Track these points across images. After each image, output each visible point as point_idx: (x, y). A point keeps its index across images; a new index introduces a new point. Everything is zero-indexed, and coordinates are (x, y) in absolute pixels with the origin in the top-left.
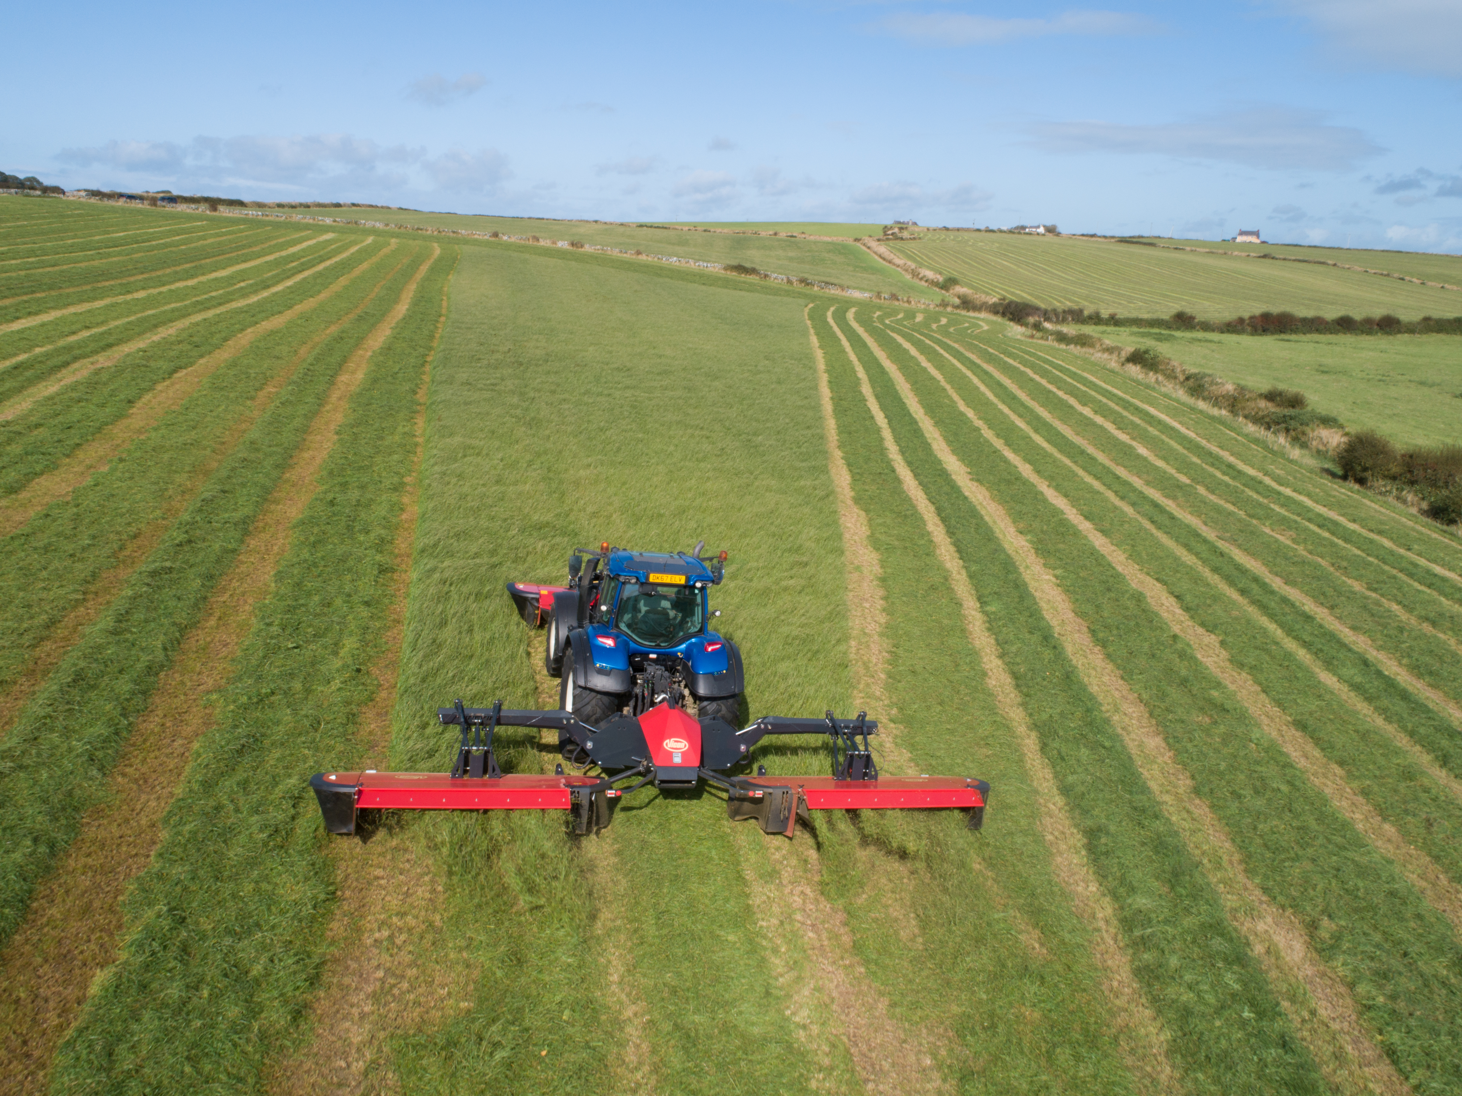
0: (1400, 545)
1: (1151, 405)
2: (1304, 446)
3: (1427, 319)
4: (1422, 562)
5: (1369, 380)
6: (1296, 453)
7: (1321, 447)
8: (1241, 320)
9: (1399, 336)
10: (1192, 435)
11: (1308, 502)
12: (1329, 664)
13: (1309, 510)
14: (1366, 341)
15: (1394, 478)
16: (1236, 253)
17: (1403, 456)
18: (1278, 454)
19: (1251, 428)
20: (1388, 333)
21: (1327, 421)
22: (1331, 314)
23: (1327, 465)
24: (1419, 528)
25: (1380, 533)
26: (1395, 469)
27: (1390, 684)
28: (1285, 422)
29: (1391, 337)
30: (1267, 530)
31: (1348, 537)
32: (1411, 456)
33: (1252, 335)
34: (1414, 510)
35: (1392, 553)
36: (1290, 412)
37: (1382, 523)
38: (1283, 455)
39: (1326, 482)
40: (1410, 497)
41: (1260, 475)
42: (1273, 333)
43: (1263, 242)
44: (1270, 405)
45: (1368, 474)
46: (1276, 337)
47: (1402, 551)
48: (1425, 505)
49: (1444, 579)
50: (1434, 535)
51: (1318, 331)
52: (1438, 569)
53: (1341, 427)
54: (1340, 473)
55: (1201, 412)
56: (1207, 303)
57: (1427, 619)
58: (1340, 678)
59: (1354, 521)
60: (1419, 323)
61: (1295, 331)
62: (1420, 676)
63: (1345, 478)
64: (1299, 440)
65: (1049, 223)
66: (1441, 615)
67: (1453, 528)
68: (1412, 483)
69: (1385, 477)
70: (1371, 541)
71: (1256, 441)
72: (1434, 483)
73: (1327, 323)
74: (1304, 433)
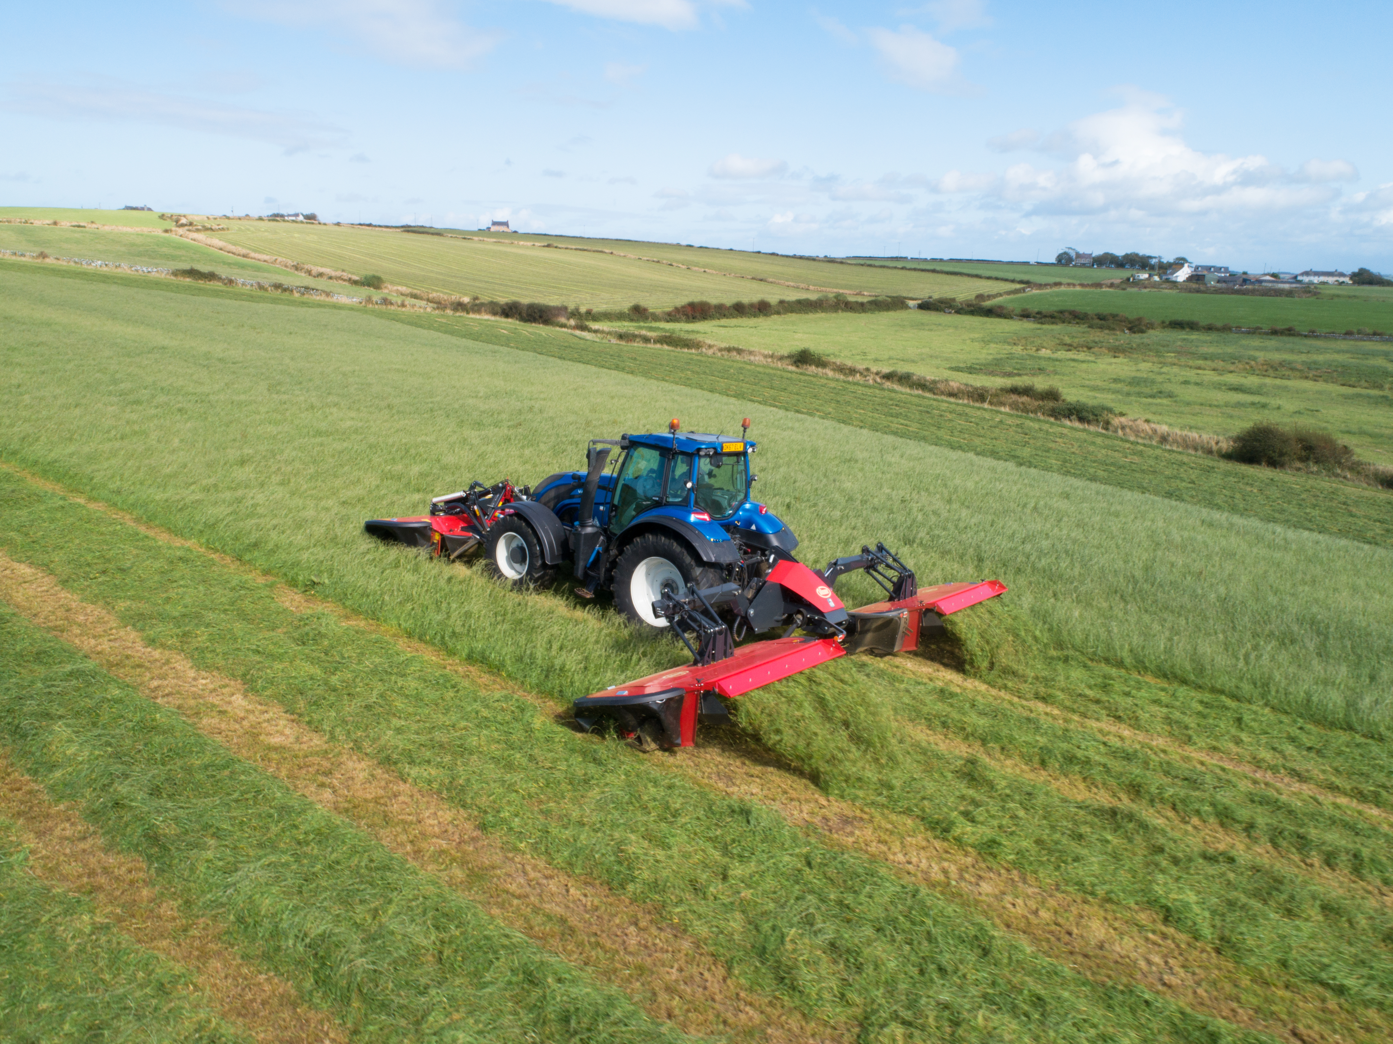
8: (677, 310)
20: (766, 315)
42: (700, 320)
60: (779, 306)
65: (307, 212)
73: (728, 309)
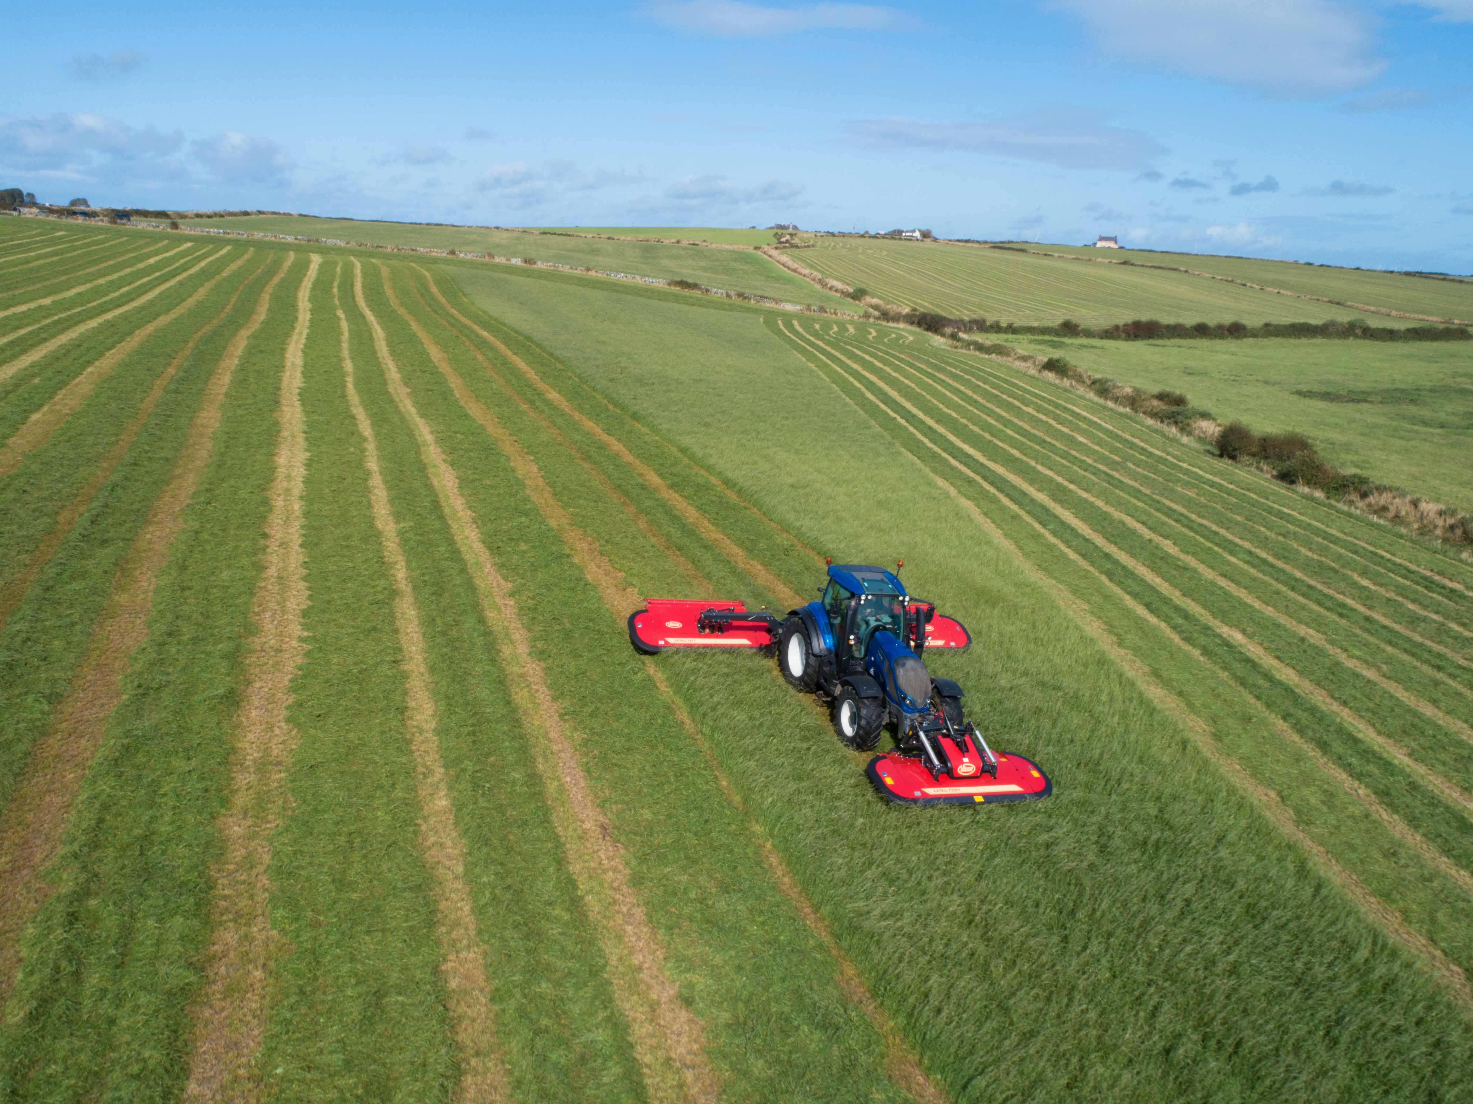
0: (1262, 497)
1: (1074, 405)
2: (1190, 434)
3: (1267, 325)
4: (1276, 506)
5: (1225, 380)
6: (1185, 439)
7: (1202, 435)
8: (1117, 328)
9: (1245, 340)
10: (1110, 427)
11: (1201, 473)
12: (1231, 553)
13: (1202, 477)
14: (1219, 345)
15: (1254, 455)
16: (1099, 260)
17: (1260, 439)
18: (1173, 440)
19: (1150, 422)
20: (1237, 338)
21: (1205, 415)
22: (1190, 320)
23: (1208, 447)
24: (1272, 486)
25: (1248, 490)
26: (1254, 450)
27: (1264, 561)
28: (1174, 417)
29: (1239, 341)
30: (1179, 489)
31: (1229, 493)
32: (1265, 440)
33: (1126, 340)
34: (1268, 476)
35: (1257, 501)
36: (1174, 408)
37: (1248, 484)
38: (1177, 441)
39: (1209, 459)
40: (1265, 468)
41: (1164, 455)
42: (1143, 339)
43: (1121, 248)
44: (1160, 403)
45: (1237, 453)
46: (1146, 342)
47: (1263, 500)
48: (1275, 473)
49: (1289, 515)
50: (1282, 491)
51: (1180, 336)
52: (1286, 510)
53: (1214, 419)
54: (1217, 452)
55: (1111, 410)
56: (1084, 311)
57: (1280, 534)
58: (1238, 559)
59: (1231, 483)
60: (1261, 329)
61: (1161, 336)
62: (1279, 559)
63: (1221, 456)
64: (1185, 429)
65: (924, 228)
66: (1288, 532)
67: (1293, 487)
68: (1266, 458)
69: (1248, 454)
70: (1244, 495)
71: (1156, 431)
72: (1280, 458)
73: (1187, 329)
74: (1188, 425)
